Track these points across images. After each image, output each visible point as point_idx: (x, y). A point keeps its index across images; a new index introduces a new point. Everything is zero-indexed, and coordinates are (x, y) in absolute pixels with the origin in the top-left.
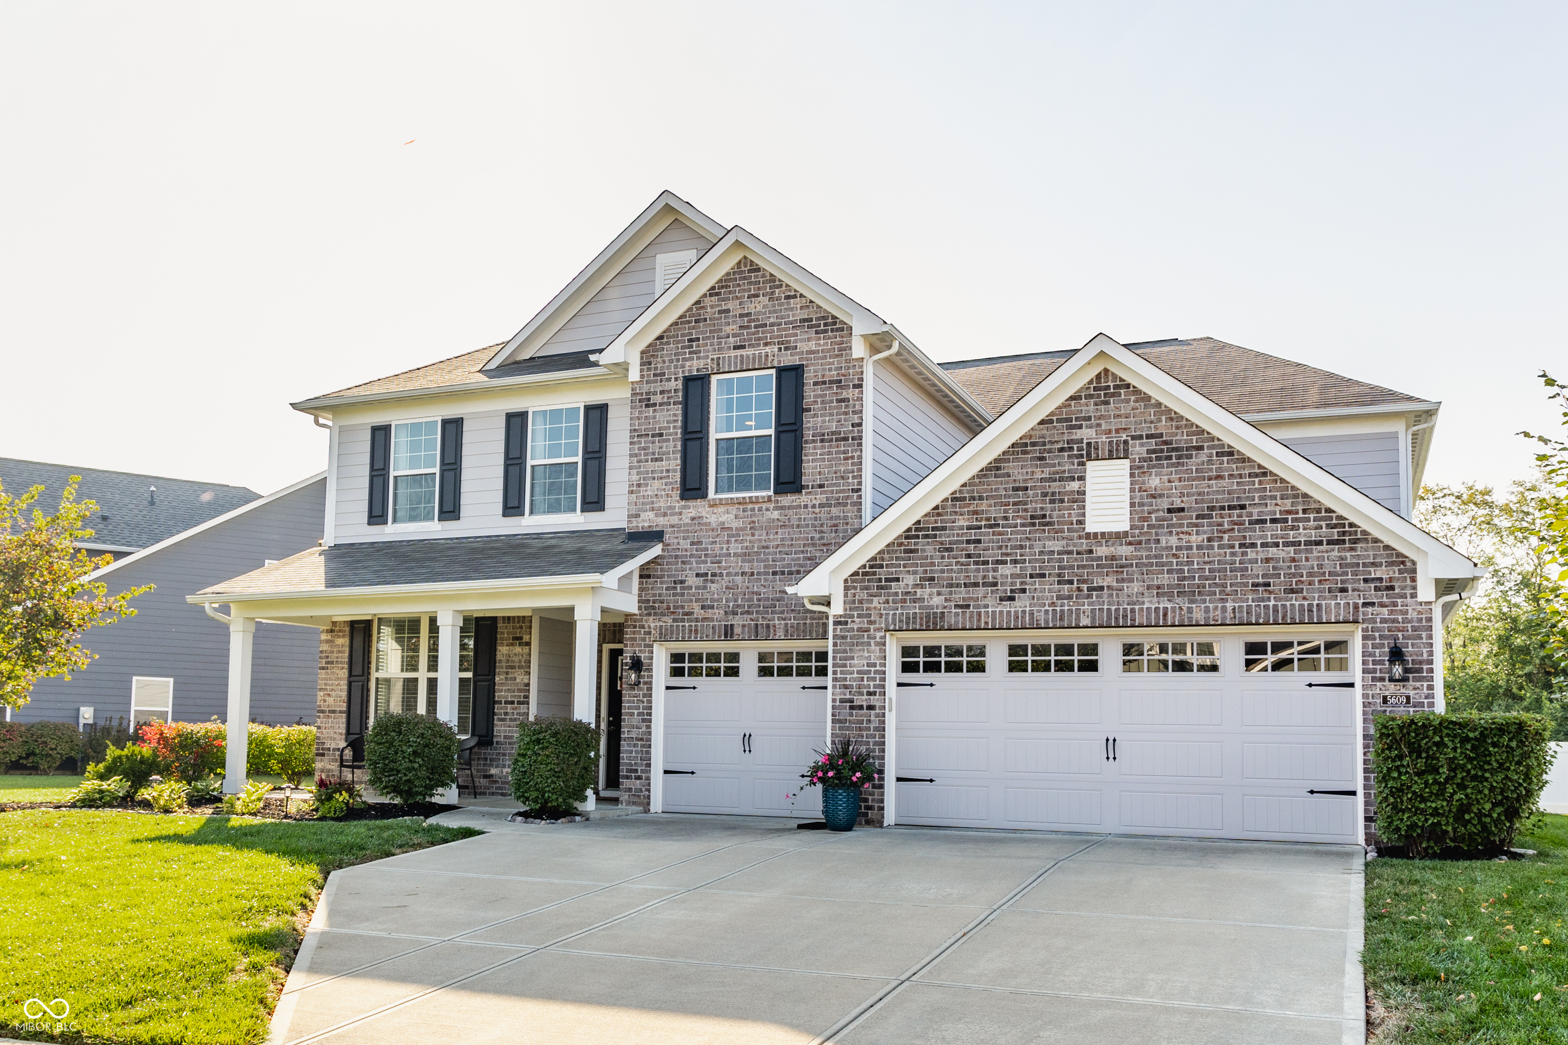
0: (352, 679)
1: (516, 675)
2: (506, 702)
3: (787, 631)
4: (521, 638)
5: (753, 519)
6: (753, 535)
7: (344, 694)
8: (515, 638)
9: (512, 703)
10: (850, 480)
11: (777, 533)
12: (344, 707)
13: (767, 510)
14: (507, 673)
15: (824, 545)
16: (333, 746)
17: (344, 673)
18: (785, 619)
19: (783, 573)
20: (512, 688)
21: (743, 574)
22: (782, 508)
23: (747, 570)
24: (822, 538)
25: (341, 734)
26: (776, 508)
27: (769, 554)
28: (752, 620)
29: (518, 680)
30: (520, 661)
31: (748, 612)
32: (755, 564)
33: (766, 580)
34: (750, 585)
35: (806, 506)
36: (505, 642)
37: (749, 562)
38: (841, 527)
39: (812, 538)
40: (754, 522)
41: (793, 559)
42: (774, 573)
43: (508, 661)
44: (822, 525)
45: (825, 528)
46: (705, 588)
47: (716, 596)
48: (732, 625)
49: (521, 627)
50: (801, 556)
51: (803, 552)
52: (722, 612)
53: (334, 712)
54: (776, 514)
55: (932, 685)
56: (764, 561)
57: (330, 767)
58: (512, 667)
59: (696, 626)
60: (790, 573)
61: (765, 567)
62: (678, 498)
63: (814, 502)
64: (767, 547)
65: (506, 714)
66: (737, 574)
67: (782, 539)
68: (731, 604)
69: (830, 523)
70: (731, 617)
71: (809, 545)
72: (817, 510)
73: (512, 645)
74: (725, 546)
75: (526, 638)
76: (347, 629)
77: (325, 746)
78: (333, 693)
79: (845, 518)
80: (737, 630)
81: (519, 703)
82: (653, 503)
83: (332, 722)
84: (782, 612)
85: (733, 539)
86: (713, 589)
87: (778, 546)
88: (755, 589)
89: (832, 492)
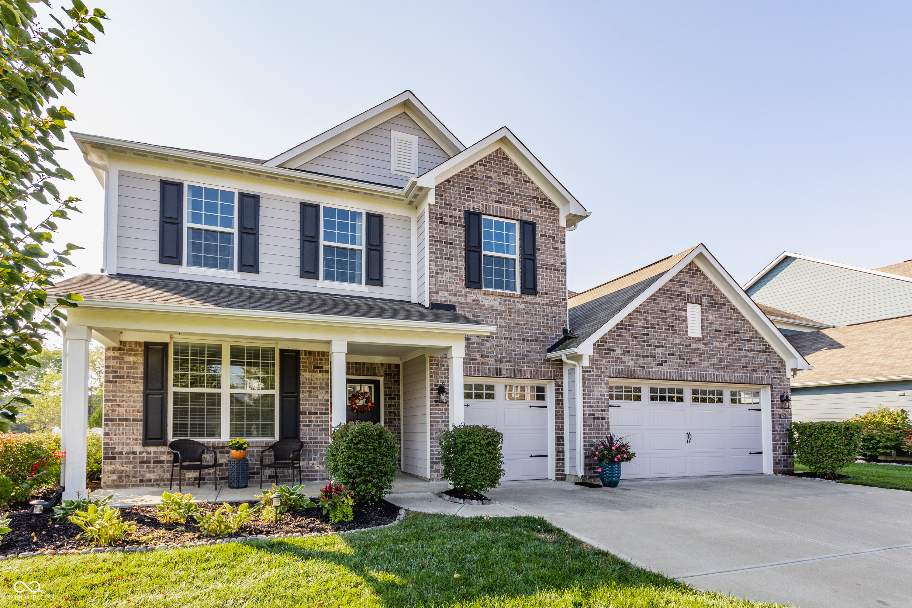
0: (148, 391)
1: (318, 393)
2: (310, 413)
3: (531, 374)
4: (322, 367)
5: (510, 306)
6: (510, 316)
7: (140, 405)
8: (317, 367)
9: (316, 413)
10: (561, 293)
11: (523, 317)
12: (140, 416)
13: (518, 302)
14: (310, 392)
15: (549, 327)
16: (126, 450)
17: (140, 386)
18: (530, 367)
19: (528, 340)
20: (315, 403)
21: (505, 338)
22: (526, 302)
23: (507, 336)
24: (548, 323)
25: (136, 439)
26: (523, 302)
27: (520, 328)
28: (511, 366)
29: (320, 397)
30: (321, 384)
31: (509, 361)
32: (512, 333)
33: (519, 343)
34: (510, 345)
35: (539, 304)
36: (307, 370)
37: (509, 331)
38: (557, 318)
39: (543, 322)
40: (511, 308)
41: (533, 333)
42: (523, 340)
43: (310, 383)
44: (547, 316)
45: (549, 318)
46: (483, 344)
47: (490, 350)
48: (500, 368)
49: (321, 360)
50: (537, 332)
51: (538, 329)
52: (494, 360)
53: (126, 420)
54: (523, 306)
55: (619, 406)
56: (517, 332)
57: (123, 468)
58: (314, 388)
59: (478, 367)
60: (532, 341)
61: (518, 335)
62: (464, 286)
63: (543, 302)
64: (519, 324)
65: (310, 421)
66: (502, 338)
67: (527, 321)
68: (499, 356)
69: (552, 315)
70: (499, 363)
71: (541, 326)
72: (545, 307)
73: (314, 371)
74: (494, 320)
75: (325, 367)
76: (141, 349)
77: (116, 450)
78: (125, 404)
79: (559, 313)
80: (503, 372)
81: (321, 413)
82: (447, 286)
83: (124, 430)
84: (528, 363)
85: (499, 317)
86: (487, 345)
87: (524, 325)
88: (513, 348)
89: (552, 298)
